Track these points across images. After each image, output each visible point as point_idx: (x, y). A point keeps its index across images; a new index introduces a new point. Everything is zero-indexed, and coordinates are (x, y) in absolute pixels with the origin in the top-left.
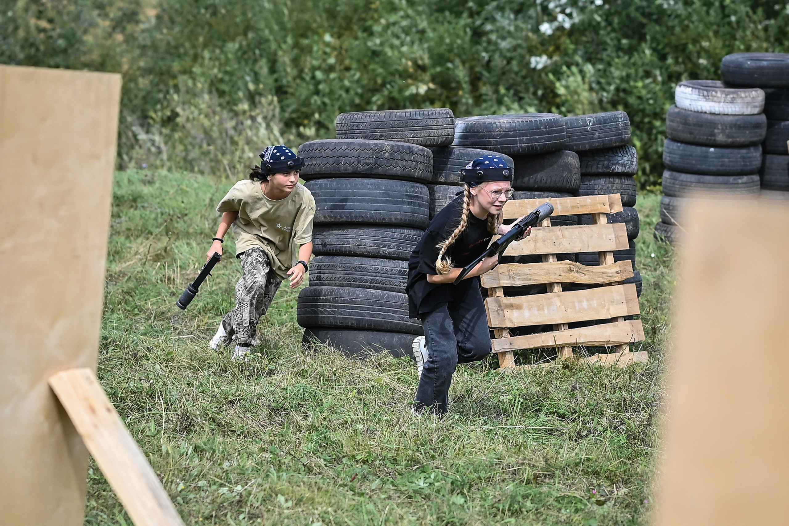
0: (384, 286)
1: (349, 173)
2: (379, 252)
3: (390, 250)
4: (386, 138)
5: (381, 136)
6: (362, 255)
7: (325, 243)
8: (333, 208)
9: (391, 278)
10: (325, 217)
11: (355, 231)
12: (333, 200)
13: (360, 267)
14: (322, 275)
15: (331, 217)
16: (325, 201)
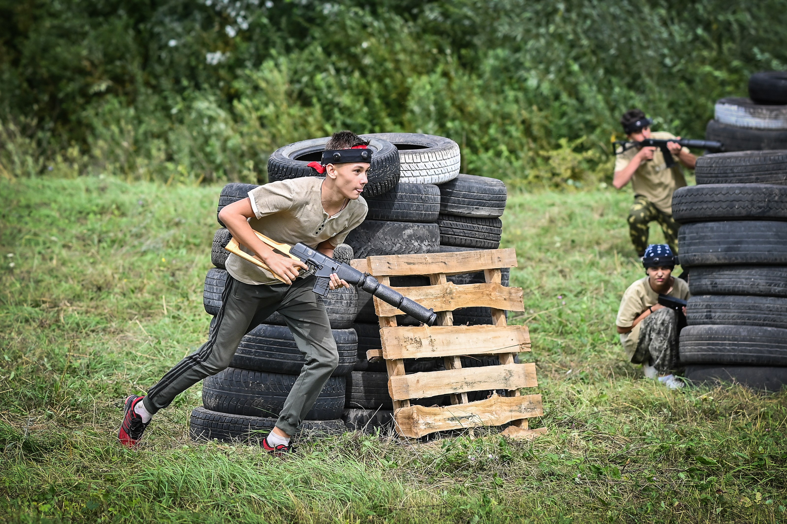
0: (775, 323)
1: (743, 217)
2: (770, 291)
3: (780, 289)
4: (762, 181)
5: (757, 179)
6: (755, 294)
7: (716, 284)
8: (728, 250)
9: (781, 315)
10: (718, 259)
11: (748, 271)
12: (727, 243)
13: (753, 306)
14: (713, 314)
15: (725, 259)
16: (719, 243)
